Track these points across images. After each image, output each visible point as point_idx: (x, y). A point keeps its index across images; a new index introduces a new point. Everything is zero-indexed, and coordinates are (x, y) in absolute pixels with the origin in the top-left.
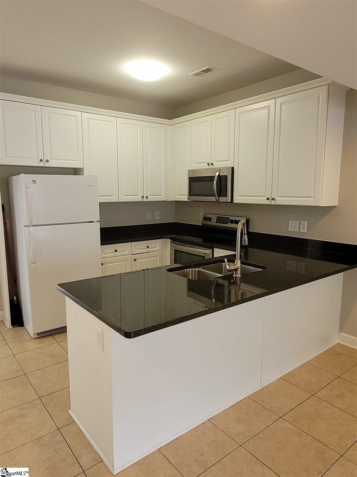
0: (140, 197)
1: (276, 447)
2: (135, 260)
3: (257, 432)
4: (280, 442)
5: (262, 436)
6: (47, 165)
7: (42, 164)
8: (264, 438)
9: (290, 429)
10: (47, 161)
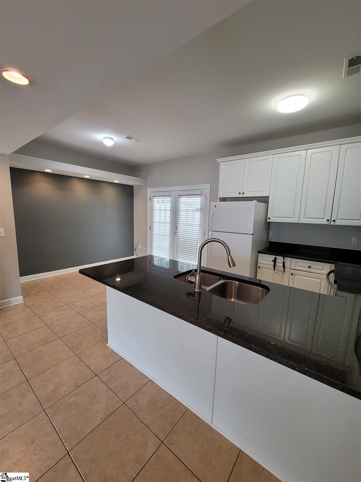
0: (325, 220)
1: (122, 433)
2: (292, 274)
3: (139, 416)
4: (127, 437)
5: (135, 420)
6: (244, 196)
7: (240, 196)
8: (132, 422)
9: (146, 451)
10: (243, 193)
